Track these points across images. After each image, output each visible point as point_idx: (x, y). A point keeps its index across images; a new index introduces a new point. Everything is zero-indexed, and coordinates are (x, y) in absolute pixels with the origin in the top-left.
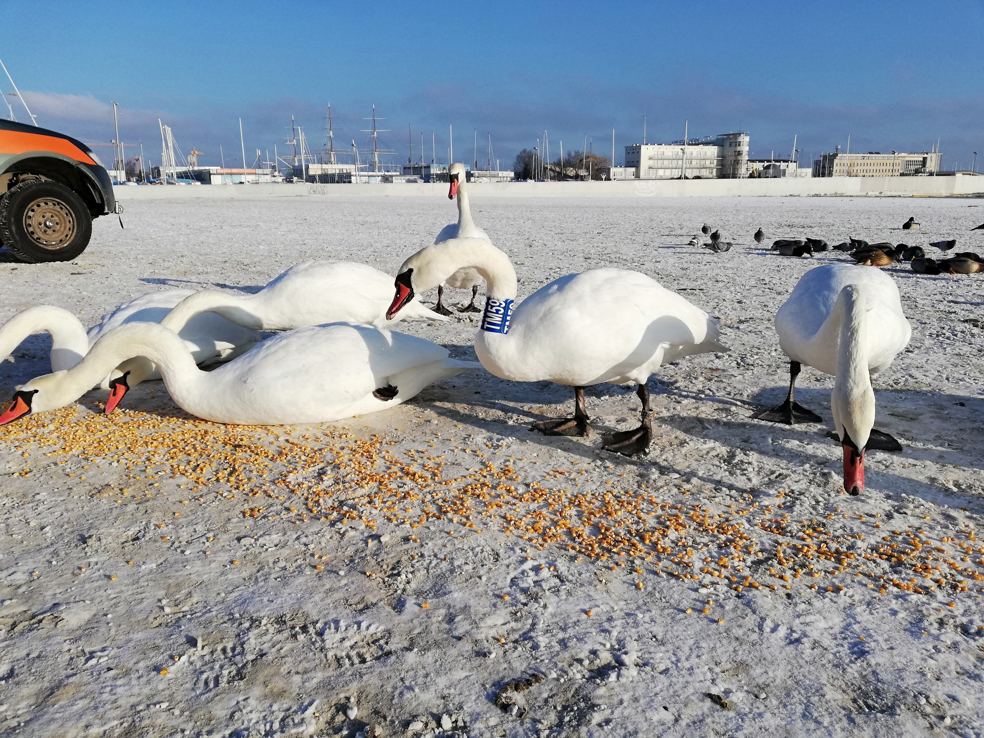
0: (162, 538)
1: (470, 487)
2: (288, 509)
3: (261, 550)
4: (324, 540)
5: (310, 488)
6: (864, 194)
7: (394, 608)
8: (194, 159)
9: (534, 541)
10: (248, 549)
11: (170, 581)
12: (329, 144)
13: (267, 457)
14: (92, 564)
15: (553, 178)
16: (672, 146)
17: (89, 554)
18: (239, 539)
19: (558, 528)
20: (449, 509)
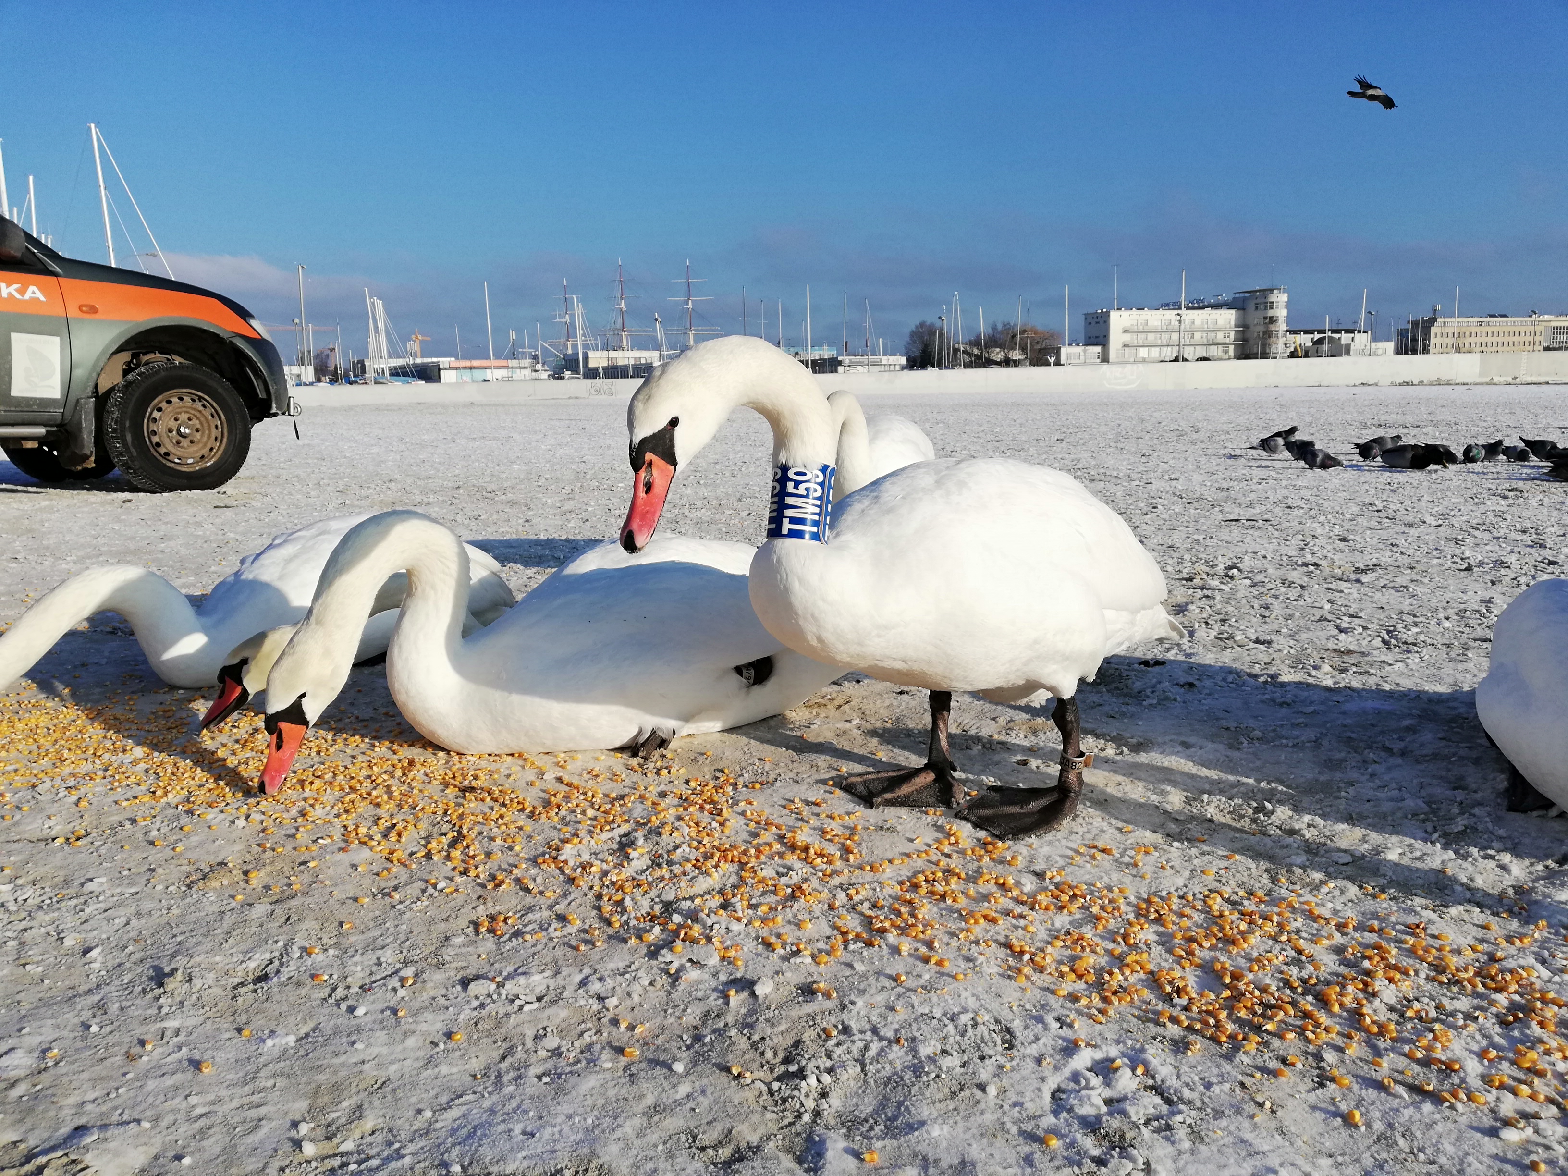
0: (313, 977)
1: (921, 877)
2: (562, 918)
3: (509, 1009)
4: (636, 989)
5: (605, 873)
6: (1487, 380)
7: (800, 1161)
8: (416, 347)
9: (1084, 1001)
10: (482, 1006)
11: (321, 1078)
12: (620, 321)
13: (522, 810)
14: (168, 1034)
15: (967, 365)
16: (1161, 311)
17: (165, 1010)
18: (465, 983)
19: (1127, 972)
20: (887, 924)
